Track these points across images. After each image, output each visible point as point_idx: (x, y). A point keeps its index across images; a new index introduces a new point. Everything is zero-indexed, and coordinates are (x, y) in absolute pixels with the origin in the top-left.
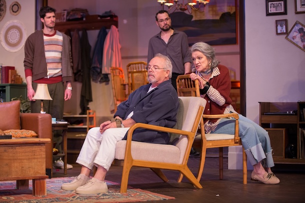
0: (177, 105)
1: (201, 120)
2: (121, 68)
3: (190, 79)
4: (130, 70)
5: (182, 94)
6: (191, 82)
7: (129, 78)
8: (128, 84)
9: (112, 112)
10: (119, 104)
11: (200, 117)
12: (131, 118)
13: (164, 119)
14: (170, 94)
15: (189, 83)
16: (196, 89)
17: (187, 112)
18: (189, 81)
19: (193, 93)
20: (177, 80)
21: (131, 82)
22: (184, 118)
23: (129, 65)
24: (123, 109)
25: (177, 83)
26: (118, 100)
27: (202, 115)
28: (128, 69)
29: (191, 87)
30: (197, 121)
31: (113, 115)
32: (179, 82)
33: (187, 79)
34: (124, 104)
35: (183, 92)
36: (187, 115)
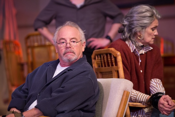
0: (96, 91)
1: (127, 110)
2: (17, 41)
3: (110, 54)
4: (29, 44)
5: (100, 75)
6: (111, 58)
7: (28, 54)
8: (27, 63)
9: (6, 102)
10: (14, 89)
11: (125, 105)
12: (36, 107)
13: (79, 110)
14: (89, 76)
15: (109, 59)
16: (118, 68)
17: (107, 99)
18: (109, 57)
19: (115, 74)
20: (93, 56)
21: (30, 59)
22: (103, 108)
23: (28, 37)
24: (20, 97)
25: (93, 60)
26: (13, 85)
27: (128, 103)
28: (26, 43)
29: (112, 65)
30: (120, 111)
31: (7, 106)
32: (95, 59)
33: (107, 54)
34: (20, 89)
35: (101, 73)
36: (108, 103)
